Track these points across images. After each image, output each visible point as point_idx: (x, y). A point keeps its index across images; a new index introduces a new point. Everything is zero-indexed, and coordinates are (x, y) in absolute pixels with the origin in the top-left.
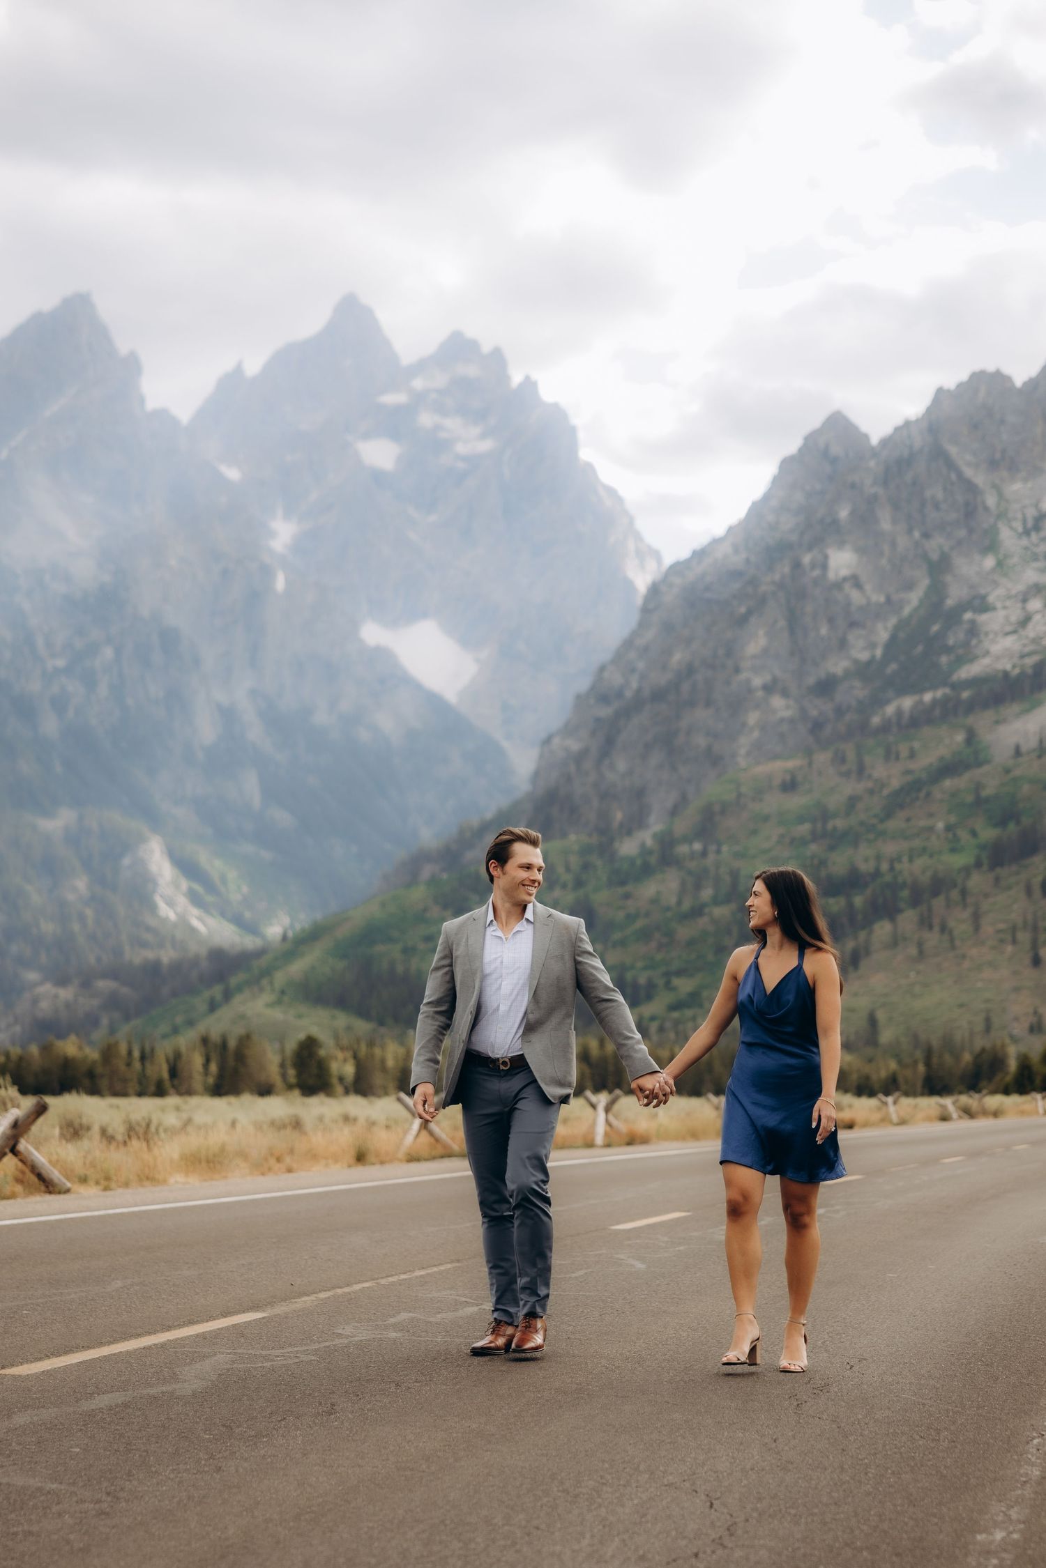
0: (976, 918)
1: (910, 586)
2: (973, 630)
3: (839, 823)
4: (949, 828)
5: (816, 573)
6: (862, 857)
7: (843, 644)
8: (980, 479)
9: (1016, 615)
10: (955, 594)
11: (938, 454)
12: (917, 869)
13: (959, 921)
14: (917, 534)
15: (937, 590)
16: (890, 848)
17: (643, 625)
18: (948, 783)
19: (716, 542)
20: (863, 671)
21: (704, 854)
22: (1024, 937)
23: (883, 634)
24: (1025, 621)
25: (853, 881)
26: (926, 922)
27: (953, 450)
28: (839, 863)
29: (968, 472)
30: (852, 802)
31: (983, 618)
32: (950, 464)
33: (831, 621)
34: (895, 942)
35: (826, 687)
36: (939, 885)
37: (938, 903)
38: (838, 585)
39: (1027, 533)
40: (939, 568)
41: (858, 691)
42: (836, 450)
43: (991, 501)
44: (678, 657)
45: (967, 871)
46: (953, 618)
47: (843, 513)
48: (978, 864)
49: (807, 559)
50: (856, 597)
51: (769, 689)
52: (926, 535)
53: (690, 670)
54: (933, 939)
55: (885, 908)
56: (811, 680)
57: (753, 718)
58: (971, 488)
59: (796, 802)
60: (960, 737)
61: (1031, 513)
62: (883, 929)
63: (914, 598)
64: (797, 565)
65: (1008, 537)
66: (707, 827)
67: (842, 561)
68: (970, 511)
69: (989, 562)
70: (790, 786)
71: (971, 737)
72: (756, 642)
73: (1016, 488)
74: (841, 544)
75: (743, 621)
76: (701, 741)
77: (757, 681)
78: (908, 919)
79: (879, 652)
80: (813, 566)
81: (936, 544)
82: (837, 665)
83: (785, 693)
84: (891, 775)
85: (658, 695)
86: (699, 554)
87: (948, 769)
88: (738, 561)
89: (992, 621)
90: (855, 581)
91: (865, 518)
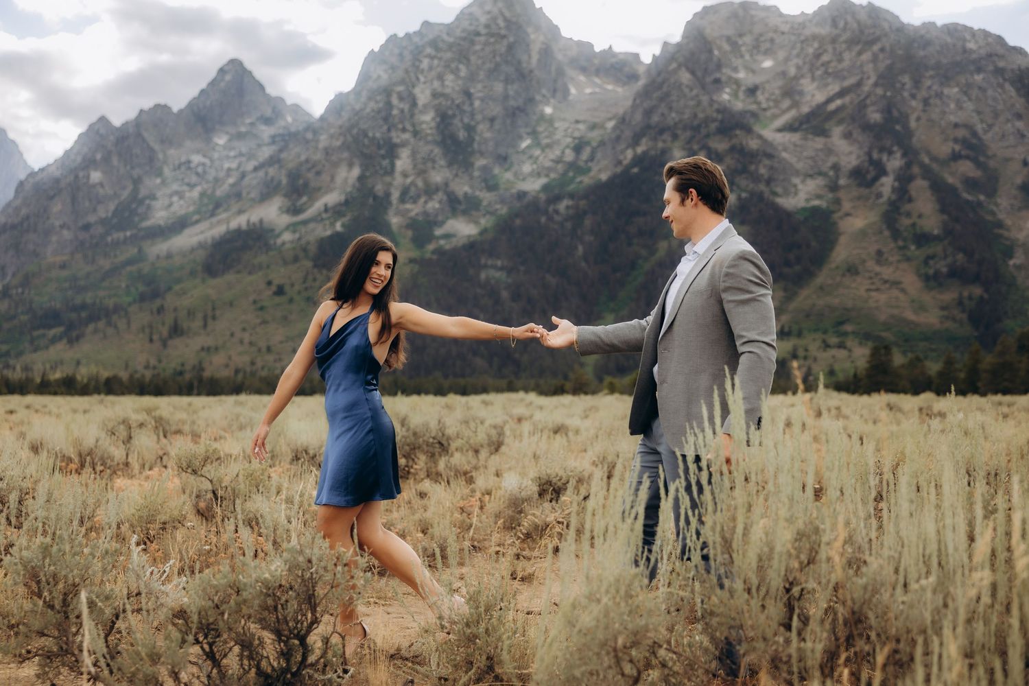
0: (129, 323)
1: (124, 188)
2: (149, 207)
3: (82, 283)
4: (127, 286)
5: (85, 180)
6: (88, 298)
7: (95, 210)
8: (157, 147)
9: (167, 202)
10: (143, 192)
11: (139, 135)
12: (110, 303)
13: (122, 324)
14: (128, 167)
15: (136, 191)
16: (101, 293)
17: (16, 197)
18: (129, 268)
19: (49, 166)
20: (103, 222)
21: (23, 293)
22: (147, 331)
23: (112, 207)
24: (170, 205)
25: (84, 306)
26: (109, 324)
27: (146, 135)
28: (78, 300)
29: (152, 144)
30: (88, 275)
31: (153, 203)
32: (144, 140)
33: (90, 200)
34: (96, 331)
35: (86, 227)
36: (117, 309)
37: (115, 318)
38: (94, 186)
39: (175, 170)
40: (137, 182)
41: (99, 230)
42: (102, 131)
43: (161, 156)
44: (24, 211)
45: (130, 304)
46: (141, 202)
47: (99, 156)
48: (135, 301)
49: (81, 174)
50: (101, 191)
51: (62, 227)
52: (132, 168)
53: (28, 217)
54: (110, 331)
55: (93, 318)
56: (80, 224)
57: (54, 238)
58: (152, 150)
59: (65, 273)
60: (136, 250)
61: (177, 163)
62: (91, 327)
63: (125, 194)
64: (77, 177)
65: (167, 171)
66: (26, 281)
67: (96, 176)
68: (151, 159)
69: (158, 181)
70: (63, 266)
71: (140, 250)
72: (56, 207)
73: (172, 152)
74: (96, 170)
75: (52, 198)
76: (31, 247)
77: (57, 223)
78: (101, 324)
79: (110, 215)
80: (84, 177)
81: (136, 172)
82: (92, 219)
83: (69, 229)
84: (105, 264)
85: (13, 227)
86: (42, 170)
87: (130, 262)
88: (58, 174)
89: (157, 204)
90: (101, 185)
91: (107, 159)
